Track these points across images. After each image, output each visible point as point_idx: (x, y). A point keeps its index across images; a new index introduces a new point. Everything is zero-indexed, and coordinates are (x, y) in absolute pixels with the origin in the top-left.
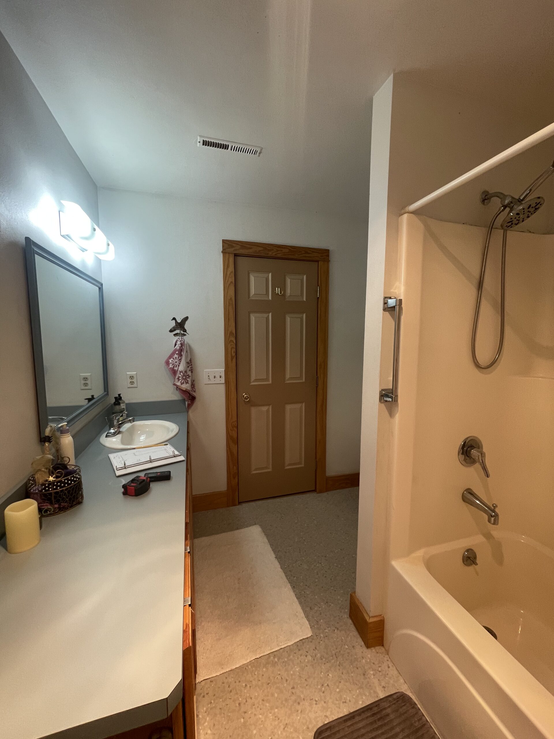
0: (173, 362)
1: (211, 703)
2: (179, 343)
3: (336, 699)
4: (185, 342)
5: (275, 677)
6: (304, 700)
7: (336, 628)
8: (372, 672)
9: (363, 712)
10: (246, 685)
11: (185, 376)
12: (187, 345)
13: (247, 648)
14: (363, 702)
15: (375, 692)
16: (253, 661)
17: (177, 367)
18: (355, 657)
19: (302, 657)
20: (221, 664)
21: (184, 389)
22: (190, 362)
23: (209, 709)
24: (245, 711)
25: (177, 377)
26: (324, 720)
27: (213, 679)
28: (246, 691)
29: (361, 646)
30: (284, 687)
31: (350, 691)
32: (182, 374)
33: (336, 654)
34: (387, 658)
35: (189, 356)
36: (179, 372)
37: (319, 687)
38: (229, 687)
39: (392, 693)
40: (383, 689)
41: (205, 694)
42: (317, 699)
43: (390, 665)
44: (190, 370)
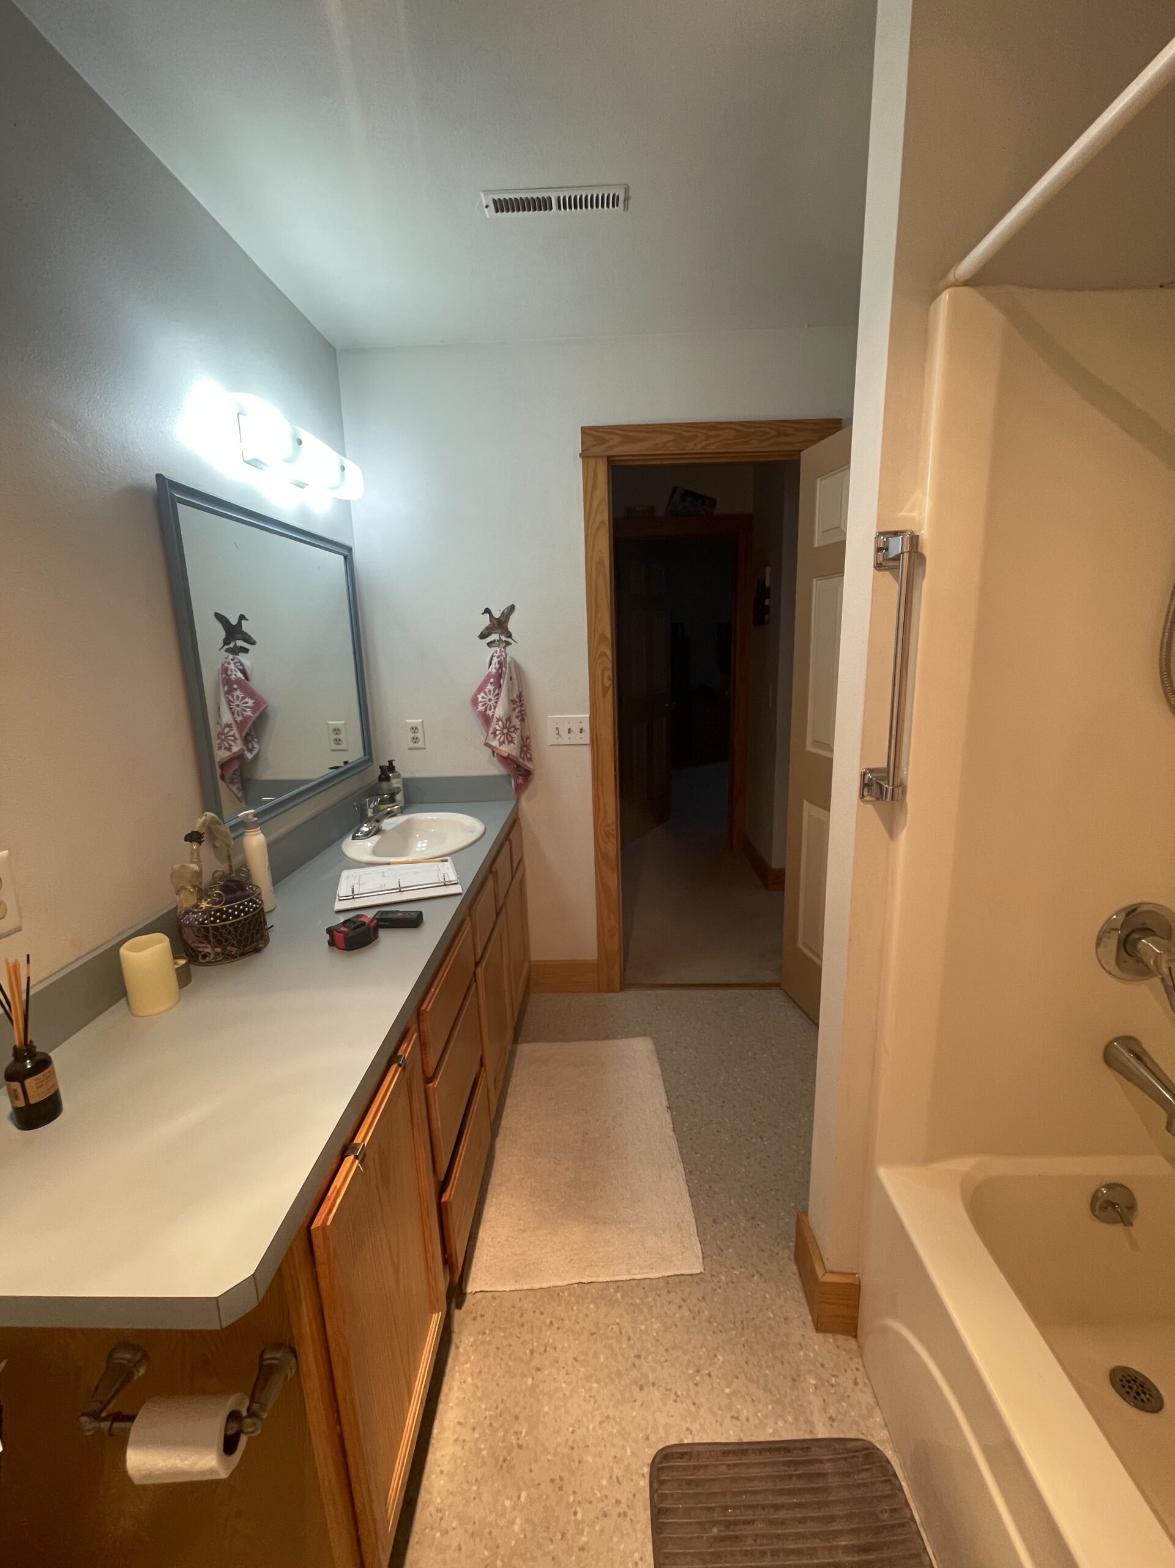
0: (483, 700)
1: (484, 1333)
2: (495, 660)
3: (719, 1405)
4: (508, 659)
5: (608, 1326)
6: (653, 1386)
7: (758, 1272)
8: (813, 1381)
9: (770, 1450)
10: (551, 1323)
11: (506, 728)
12: (512, 665)
13: (568, 1260)
14: (775, 1431)
15: (808, 1422)
16: (576, 1285)
17: (492, 710)
18: (785, 1339)
19: (671, 1306)
20: (516, 1276)
21: (505, 755)
22: (517, 700)
23: (479, 1342)
24: (539, 1367)
25: (491, 731)
26: (682, 1436)
27: (497, 1294)
28: (548, 1333)
29: (804, 1323)
30: (621, 1349)
31: (753, 1401)
32: (500, 723)
33: (742, 1322)
34: (858, 1363)
35: (516, 686)
36: (495, 720)
37: (691, 1372)
38: (522, 1315)
39: (848, 1436)
40: (829, 1422)
41: (478, 1315)
42: (679, 1393)
43: (860, 1381)
44: (517, 717)
